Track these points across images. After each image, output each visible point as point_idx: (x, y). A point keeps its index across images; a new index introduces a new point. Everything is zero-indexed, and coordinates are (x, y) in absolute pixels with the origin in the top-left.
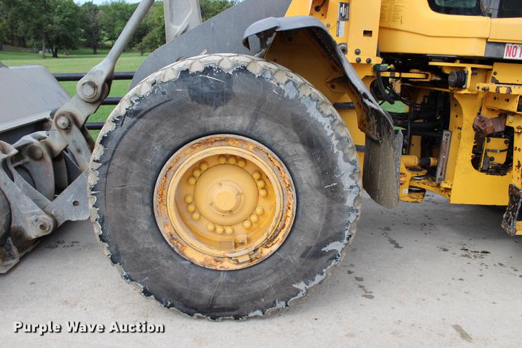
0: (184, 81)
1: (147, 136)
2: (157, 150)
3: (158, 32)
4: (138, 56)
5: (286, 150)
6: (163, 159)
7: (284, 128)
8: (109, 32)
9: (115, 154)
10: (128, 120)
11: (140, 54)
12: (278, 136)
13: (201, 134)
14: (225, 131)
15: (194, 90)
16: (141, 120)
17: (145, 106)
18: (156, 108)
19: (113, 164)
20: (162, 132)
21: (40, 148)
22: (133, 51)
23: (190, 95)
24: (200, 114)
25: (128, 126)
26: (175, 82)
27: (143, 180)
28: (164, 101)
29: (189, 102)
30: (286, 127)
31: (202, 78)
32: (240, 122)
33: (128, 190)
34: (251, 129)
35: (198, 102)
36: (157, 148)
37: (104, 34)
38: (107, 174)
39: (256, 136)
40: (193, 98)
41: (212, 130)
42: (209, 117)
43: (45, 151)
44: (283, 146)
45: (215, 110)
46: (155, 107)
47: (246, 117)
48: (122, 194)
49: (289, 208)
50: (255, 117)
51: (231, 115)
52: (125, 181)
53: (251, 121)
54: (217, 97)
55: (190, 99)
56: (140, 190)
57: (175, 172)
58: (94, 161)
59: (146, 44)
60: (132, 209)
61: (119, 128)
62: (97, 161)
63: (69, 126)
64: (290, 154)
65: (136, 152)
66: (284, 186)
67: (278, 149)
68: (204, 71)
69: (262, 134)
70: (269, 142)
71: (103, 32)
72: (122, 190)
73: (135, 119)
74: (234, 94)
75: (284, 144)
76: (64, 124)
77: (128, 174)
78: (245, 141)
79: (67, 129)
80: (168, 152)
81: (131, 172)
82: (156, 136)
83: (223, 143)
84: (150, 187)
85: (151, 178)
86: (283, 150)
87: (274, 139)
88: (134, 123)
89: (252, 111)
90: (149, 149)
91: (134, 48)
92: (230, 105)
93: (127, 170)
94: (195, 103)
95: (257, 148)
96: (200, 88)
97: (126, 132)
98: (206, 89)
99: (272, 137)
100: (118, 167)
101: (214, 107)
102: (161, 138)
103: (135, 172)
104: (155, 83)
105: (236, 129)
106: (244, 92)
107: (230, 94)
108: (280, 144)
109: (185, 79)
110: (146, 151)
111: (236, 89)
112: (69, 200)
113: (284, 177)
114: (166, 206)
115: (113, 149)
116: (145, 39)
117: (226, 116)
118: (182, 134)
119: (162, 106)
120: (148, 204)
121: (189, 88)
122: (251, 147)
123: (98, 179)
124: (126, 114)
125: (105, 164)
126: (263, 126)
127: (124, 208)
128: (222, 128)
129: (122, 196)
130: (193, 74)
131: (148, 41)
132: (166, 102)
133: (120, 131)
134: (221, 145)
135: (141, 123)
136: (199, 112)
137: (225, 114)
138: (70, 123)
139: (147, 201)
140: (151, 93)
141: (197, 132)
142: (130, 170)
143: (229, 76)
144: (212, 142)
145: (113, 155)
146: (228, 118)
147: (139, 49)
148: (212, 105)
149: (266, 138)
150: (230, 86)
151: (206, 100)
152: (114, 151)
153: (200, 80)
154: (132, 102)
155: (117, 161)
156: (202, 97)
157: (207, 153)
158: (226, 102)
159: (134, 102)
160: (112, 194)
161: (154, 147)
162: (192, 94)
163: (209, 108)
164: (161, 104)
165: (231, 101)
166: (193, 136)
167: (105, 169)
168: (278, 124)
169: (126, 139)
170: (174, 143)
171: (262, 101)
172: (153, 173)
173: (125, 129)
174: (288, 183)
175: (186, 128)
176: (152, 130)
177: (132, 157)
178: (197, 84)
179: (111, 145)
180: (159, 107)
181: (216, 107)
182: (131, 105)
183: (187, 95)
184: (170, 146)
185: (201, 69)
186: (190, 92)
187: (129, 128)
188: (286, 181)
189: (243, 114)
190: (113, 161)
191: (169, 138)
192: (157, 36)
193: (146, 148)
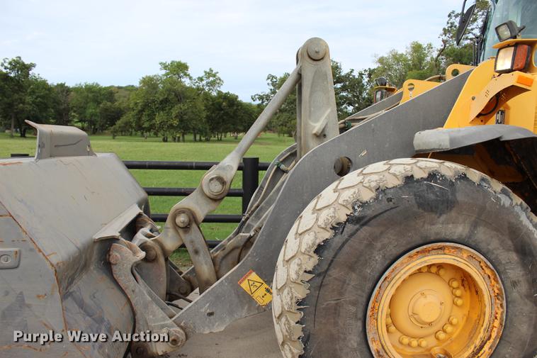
0: (409, 187)
1: (370, 245)
2: (378, 259)
3: (133, 116)
4: (110, 139)
5: (500, 258)
6: (381, 269)
7: (500, 236)
8: (80, 114)
9: (333, 264)
10: (350, 228)
11: (111, 137)
12: (494, 245)
13: (421, 242)
14: (444, 239)
15: (420, 197)
16: (365, 227)
17: (369, 213)
18: (382, 215)
19: (330, 276)
20: (386, 241)
21: (154, 249)
22: (105, 134)
23: (417, 202)
24: (424, 222)
25: (350, 233)
26: (400, 188)
27: (359, 292)
28: (390, 208)
29: (415, 209)
30: (502, 234)
31: (427, 185)
32: (460, 230)
33: (343, 304)
34: (469, 238)
35: (424, 209)
36: (378, 257)
37: (74, 117)
38: (321, 286)
39: (473, 244)
40: (420, 205)
41: (432, 238)
42: (433, 224)
43: (159, 252)
44: (497, 254)
45: (438, 217)
46: (380, 214)
47: (466, 225)
48: (335, 309)
49: (496, 318)
50: (475, 225)
51: (453, 223)
52: (341, 294)
53: (470, 229)
54: (442, 204)
55: (416, 206)
56: (354, 303)
57: (390, 282)
58: (305, 272)
59: (119, 127)
60: (344, 325)
61: (339, 236)
62: (309, 272)
63: (189, 224)
64: (503, 262)
65: (356, 262)
66: (493, 295)
67: (493, 257)
68: (428, 177)
69: (479, 242)
70: (484, 250)
71: (73, 114)
72: (337, 304)
73: (357, 226)
74: (458, 202)
75: (499, 251)
76: (183, 222)
77: (345, 286)
78: (461, 249)
79: (186, 228)
80: (387, 262)
81: (348, 284)
82: (379, 245)
83: (440, 252)
84: (364, 300)
85: (367, 290)
86: (497, 258)
87: (489, 247)
88: (357, 230)
89: (473, 219)
90: (370, 258)
91: (106, 131)
92: (453, 214)
93: (344, 282)
94: (421, 210)
95: (471, 257)
96: (426, 195)
97: (347, 241)
98: (432, 196)
99: (488, 245)
100: (335, 279)
101: (438, 215)
102: (384, 247)
103: (353, 283)
104: (378, 189)
105: (455, 237)
106: (466, 200)
107: (454, 202)
108: (495, 251)
109: (410, 185)
110: (366, 260)
111: (460, 197)
112: (203, 310)
113: (493, 286)
114: (377, 320)
115: (331, 258)
116: (119, 123)
117: (448, 223)
118: (404, 244)
119: (388, 212)
120: (360, 319)
121: (415, 195)
122: (465, 256)
123: (308, 292)
124: (347, 220)
125: (319, 275)
126: (482, 235)
127: (336, 324)
128: (443, 236)
129: (335, 311)
130: (418, 181)
131: (123, 125)
132: (391, 209)
133: (339, 240)
134: (438, 254)
135: (365, 231)
136: (423, 220)
137: (447, 222)
138: (190, 221)
139: (360, 315)
140: (375, 199)
141: (417, 240)
142: (347, 282)
143: (452, 184)
144: (429, 251)
145: (330, 265)
146: (450, 226)
147: (112, 132)
148: (436, 213)
149: (483, 246)
150: (453, 194)
151: (431, 208)
152: (332, 261)
153: (425, 187)
154: (353, 208)
155: (335, 273)
156: (428, 204)
157: (425, 262)
158: (451, 210)
159: (356, 207)
160: (324, 309)
161: (375, 257)
162: (418, 200)
163: (433, 215)
164: (386, 211)
165: (455, 209)
166: (413, 244)
167: (319, 280)
168: (495, 232)
169: (346, 248)
170: (395, 252)
171: (482, 209)
172: (370, 285)
173: (346, 237)
174: (497, 291)
175: (409, 237)
176: (376, 239)
177: (352, 268)
178: (423, 191)
179: (328, 254)
180: (385, 214)
181: (441, 215)
182: (352, 211)
183: (414, 202)
184: (391, 255)
185: (425, 176)
186: (416, 199)
187: (351, 235)
188: (495, 289)
189: (464, 222)
190: (329, 273)
191: (391, 247)
192: (132, 120)
193: (367, 257)
